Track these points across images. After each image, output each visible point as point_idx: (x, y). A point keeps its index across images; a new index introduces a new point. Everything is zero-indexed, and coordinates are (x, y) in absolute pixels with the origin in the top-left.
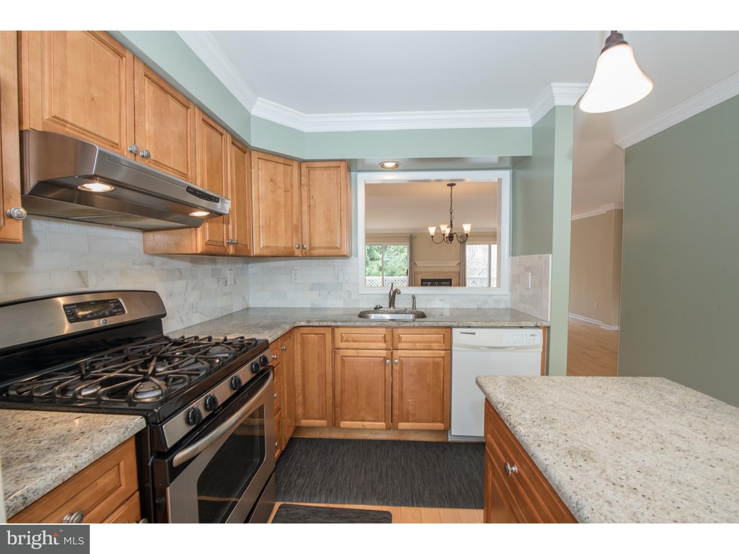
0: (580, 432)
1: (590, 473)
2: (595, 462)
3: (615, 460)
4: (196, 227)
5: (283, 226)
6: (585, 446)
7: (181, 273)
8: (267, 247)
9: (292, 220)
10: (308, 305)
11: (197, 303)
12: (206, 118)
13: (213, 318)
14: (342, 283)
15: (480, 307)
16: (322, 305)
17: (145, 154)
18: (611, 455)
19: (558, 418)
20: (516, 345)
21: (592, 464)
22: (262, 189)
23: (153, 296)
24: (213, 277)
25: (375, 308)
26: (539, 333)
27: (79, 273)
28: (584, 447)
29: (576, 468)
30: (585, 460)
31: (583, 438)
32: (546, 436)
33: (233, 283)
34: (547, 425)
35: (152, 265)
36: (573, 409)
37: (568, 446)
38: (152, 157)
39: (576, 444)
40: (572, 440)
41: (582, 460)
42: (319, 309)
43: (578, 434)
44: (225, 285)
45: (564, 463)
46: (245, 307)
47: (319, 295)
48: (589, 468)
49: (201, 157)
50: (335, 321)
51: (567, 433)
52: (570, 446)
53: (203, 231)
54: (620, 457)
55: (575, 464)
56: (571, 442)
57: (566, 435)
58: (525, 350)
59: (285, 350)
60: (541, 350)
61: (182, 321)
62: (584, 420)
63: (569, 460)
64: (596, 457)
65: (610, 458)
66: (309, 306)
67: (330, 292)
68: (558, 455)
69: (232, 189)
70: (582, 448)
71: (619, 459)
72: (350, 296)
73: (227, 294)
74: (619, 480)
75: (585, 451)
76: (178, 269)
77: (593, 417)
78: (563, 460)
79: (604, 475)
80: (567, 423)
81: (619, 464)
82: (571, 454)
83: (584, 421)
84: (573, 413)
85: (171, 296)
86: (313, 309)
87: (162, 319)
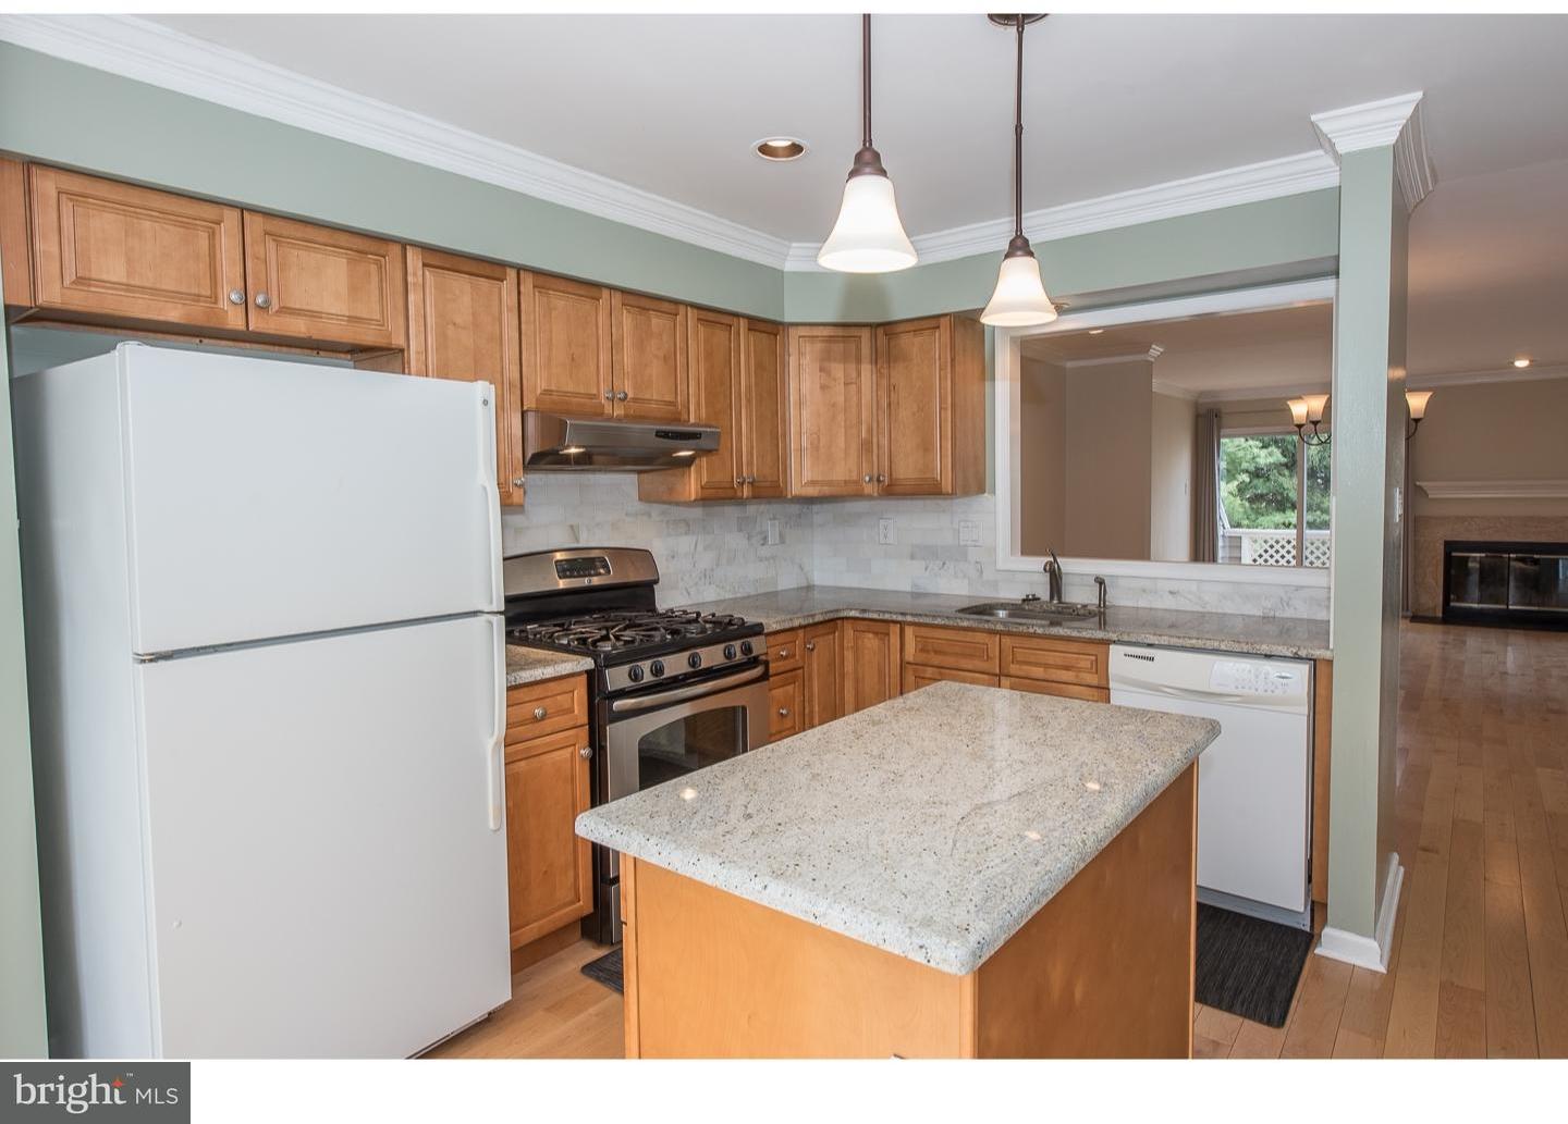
4: (690, 466)
5: (842, 445)
7: (688, 525)
8: (813, 483)
9: (860, 431)
10: (905, 586)
11: (712, 570)
12: (704, 315)
13: (739, 595)
14: (966, 546)
15: (1272, 614)
16: (932, 589)
17: (622, 396)
20: (1246, 691)
22: (806, 387)
23: (645, 556)
24: (740, 530)
25: (1024, 600)
26: (1302, 671)
27: (572, 527)
33: (777, 542)
35: (650, 516)
38: (630, 395)
42: (926, 595)
44: (763, 545)
46: (805, 584)
47: (926, 569)
49: (697, 370)
50: (902, 614)
53: (699, 472)
58: (1264, 707)
59: (812, 650)
60: (1305, 710)
61: (689, 594)
66: (908, 589)
67: (944, 564)
69: (749, 401)
72: (982, 572)
73: (767, 559)
76: (684, 520)
85: (673, 557)
86: (916, 595)
87: (655, 586)
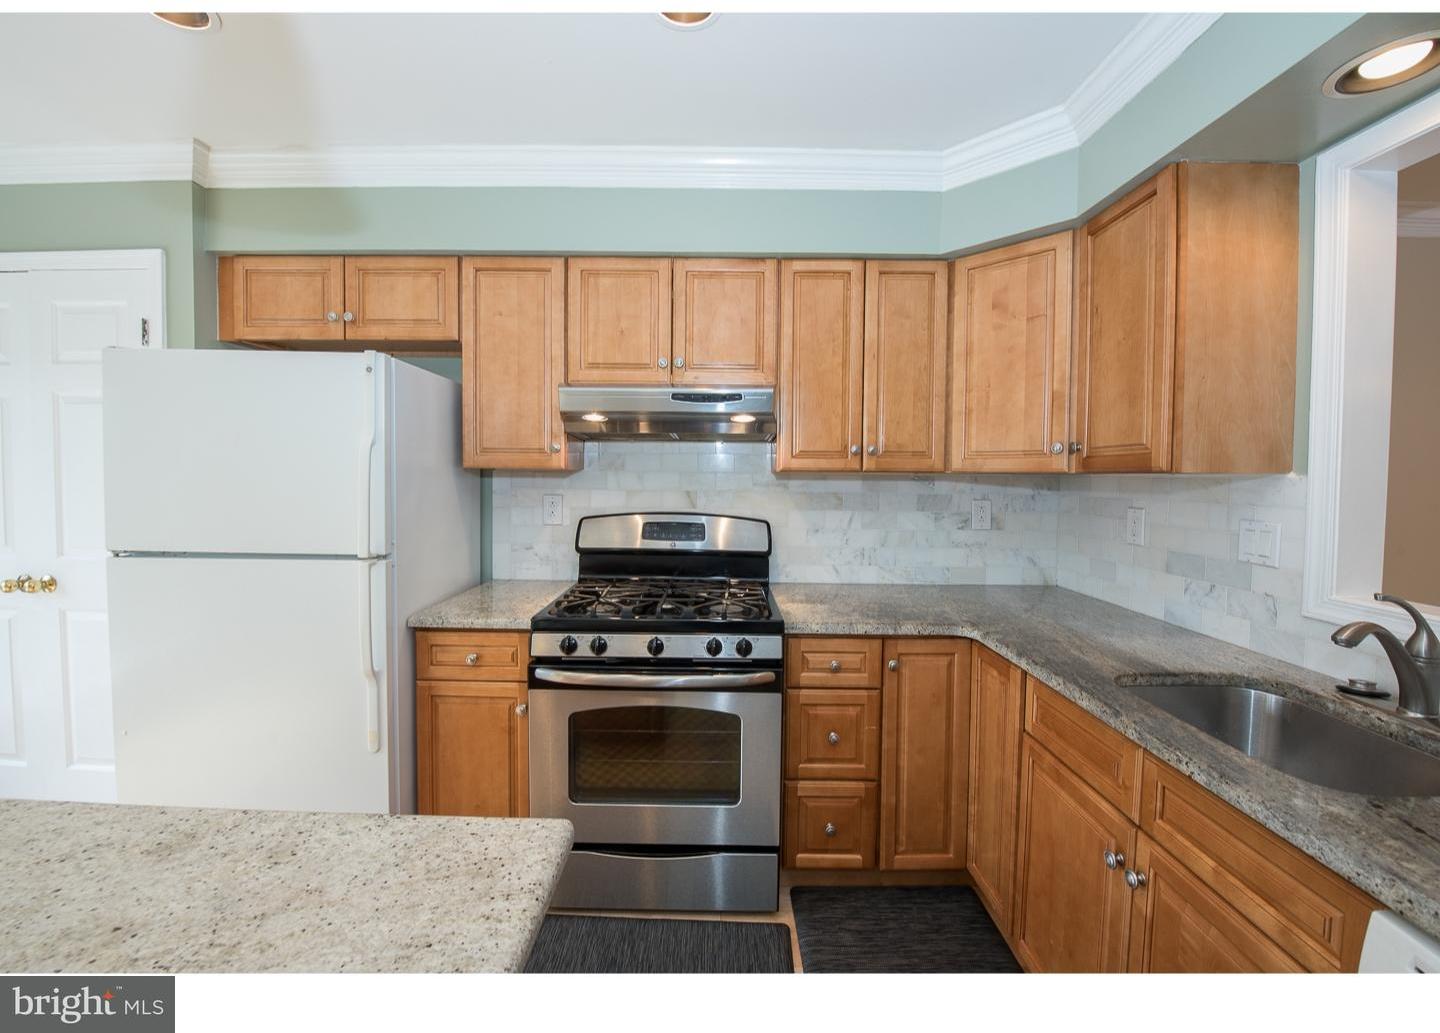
0: (204, 879)
1: (142, 834)
2: (142, 853)
3: (107, 881)
6: (175, 863)
7: (840, 499)
11: (875, 549)
12: (804, 265)
14: (1249, 564)
17: (680, 363)
18: (117, 882)
19: (273, 873)
21: (144, 847)
24: (922, 510)
28: (174, 859)
29: (167, 826)
30: (159, 844)
31: (189, 873)
32: (252, 828)
34: (273, 844)
36: (270, 924)
37: (204, 841)
39: (192, 855)
40: (206, 855)
41: (163, 841)
43: (204, 874)
44: (961, 528)
45: (187, 820)
47: (1186, 590)
48: (146, 839)
49: (791, 328)
51: (227, 859)
52: (199, 845)
53: (790, 440)
54: (101, 890)
55: (171, 829)
56: (206, 852)
57: (225, 855)
59: (897, 669)
62: (219, 916)
63: (184, 827)
64: (145, 859)
65: (118, 876)
67: (1213, 588)
68: (206, 822)
70: (178, 855)
71: (100, 887)
72: (1276, 615)
73: (967, 546)
74: (92, 856)
75: (170, 854)
76: (834, 493)
77: (205, 940)
78: (193, 822)
79: (118, 846)
80: (245, 878)
81: (97, 879)
82: (187, 835)
83: (216, 910)
84: (258, 913)
